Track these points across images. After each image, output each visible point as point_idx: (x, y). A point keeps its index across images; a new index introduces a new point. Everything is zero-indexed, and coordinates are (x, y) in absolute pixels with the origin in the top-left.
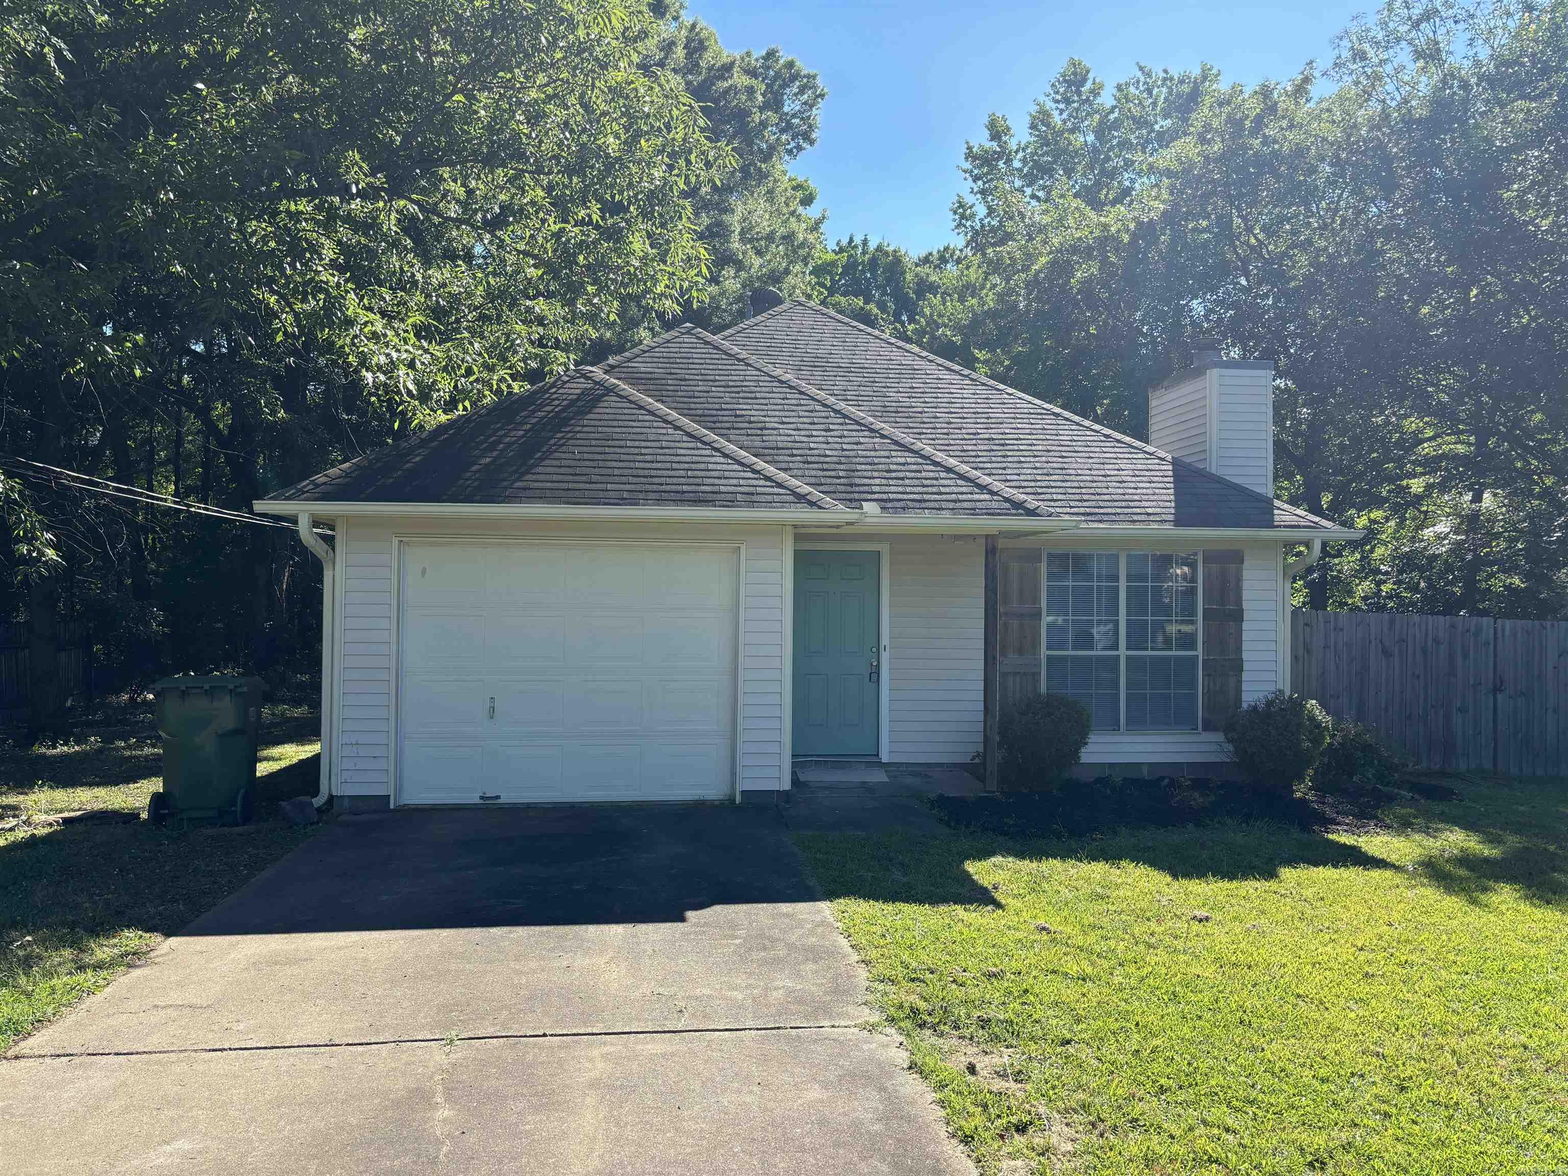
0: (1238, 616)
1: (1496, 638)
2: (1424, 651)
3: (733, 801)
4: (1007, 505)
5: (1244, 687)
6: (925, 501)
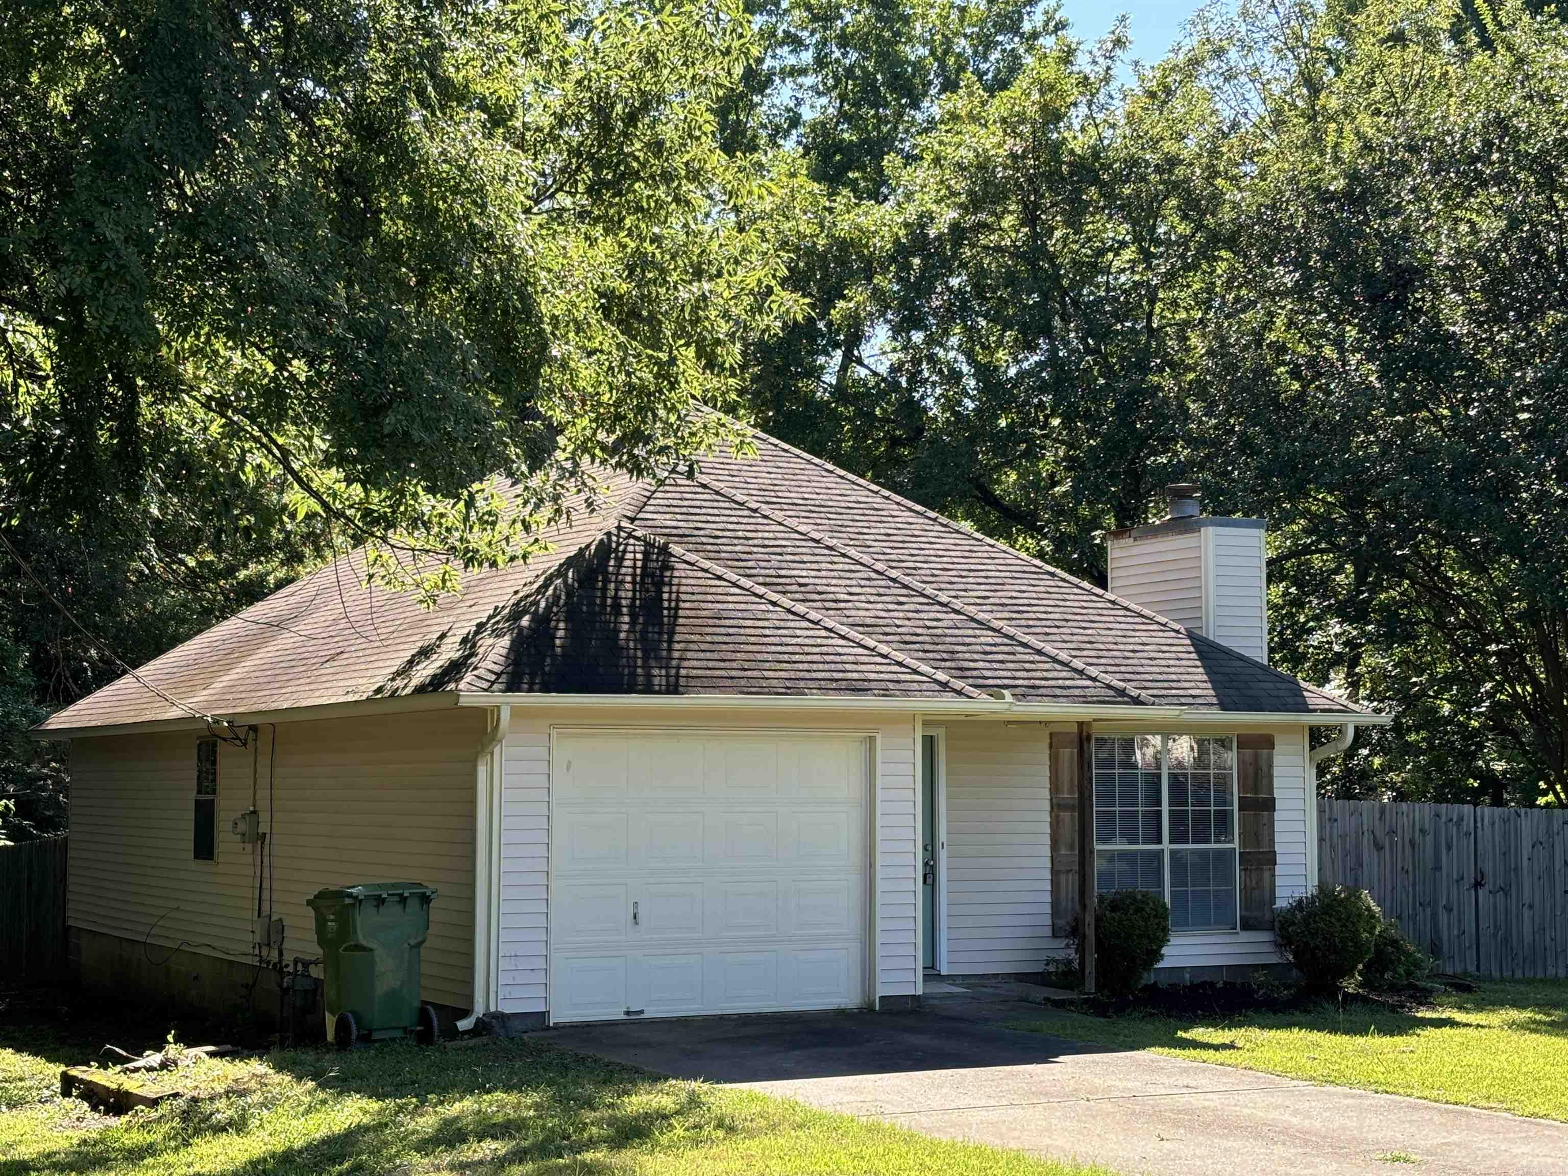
0: (1269, 805)
1: (1476, 828)
2: (1412, 843)
3: (873, 1010)
4: (1112, 693)
5: (1278, 882)
6: (1039, 687)
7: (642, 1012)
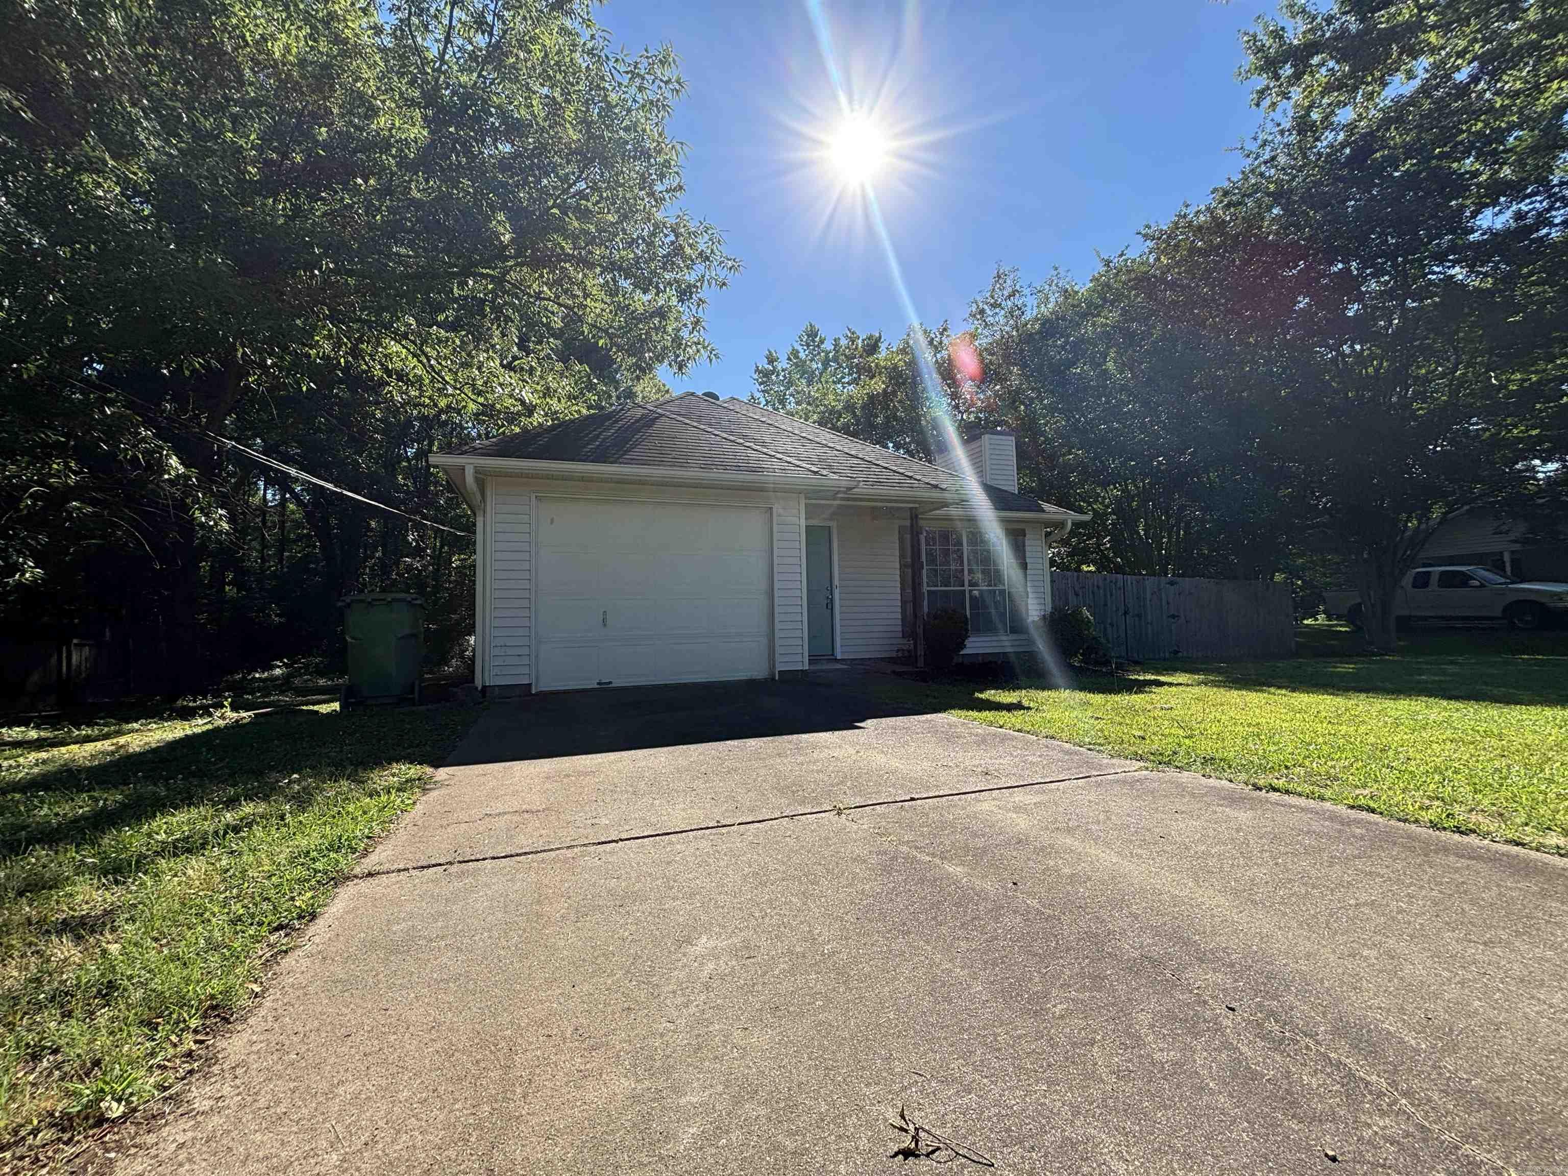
0: (1024, 566)
1: (1124, 585)
3: (773, 679)
4: (929, 486)
6: (882, 482)
7: (610, 683)
